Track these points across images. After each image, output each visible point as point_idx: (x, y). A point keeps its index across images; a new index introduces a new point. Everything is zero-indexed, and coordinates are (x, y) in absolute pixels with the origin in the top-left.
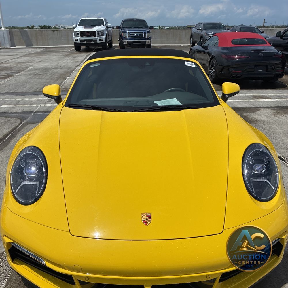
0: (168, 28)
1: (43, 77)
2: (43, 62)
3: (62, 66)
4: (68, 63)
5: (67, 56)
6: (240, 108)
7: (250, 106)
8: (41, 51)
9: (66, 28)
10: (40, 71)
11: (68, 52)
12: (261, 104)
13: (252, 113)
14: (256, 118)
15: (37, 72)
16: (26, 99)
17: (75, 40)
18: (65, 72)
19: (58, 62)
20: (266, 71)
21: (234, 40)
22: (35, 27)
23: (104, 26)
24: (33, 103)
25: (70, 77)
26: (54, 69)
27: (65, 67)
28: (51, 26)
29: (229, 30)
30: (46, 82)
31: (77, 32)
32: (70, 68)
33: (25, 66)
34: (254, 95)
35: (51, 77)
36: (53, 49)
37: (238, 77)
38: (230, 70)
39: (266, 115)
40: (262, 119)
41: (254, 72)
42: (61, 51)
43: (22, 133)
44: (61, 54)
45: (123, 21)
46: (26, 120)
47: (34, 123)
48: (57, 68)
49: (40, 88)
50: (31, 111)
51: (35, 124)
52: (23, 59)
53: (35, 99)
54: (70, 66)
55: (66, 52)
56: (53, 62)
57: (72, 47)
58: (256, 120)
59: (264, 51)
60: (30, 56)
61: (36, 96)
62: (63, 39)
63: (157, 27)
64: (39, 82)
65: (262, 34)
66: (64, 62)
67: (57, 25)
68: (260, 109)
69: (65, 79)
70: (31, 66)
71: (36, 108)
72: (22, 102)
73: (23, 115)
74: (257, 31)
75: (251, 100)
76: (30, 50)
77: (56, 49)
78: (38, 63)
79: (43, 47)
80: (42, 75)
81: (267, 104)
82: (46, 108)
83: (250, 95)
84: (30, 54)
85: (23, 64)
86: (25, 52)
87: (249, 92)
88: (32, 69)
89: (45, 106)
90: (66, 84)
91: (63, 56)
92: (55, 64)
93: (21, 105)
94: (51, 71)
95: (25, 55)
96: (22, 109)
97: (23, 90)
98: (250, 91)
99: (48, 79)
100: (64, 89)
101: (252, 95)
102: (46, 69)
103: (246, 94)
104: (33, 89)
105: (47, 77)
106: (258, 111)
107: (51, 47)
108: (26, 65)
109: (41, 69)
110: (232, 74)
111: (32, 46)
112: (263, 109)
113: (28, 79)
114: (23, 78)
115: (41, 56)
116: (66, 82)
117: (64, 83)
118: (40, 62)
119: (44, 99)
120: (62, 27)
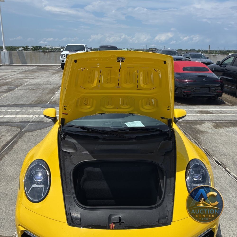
0: (135, 51)
1: (36, 92)
2: (36, 78)
3: (51, 82)
4: (56, 80)
5: (55, 73)
6: (190, 120)
7: (197, 119)
8: (34, 69)
9: (53, 48)
10: (34, 87)
11: (56, 70)
12: (205, 118)
13: (198, 125)
14: (201, 129)
15: (31, 87)
16: (24, 111)
17: (62, 61)
18: (54, 88)
19: (48, 79)
20: (209, 92)
21: (185, 67)
22: (29, 47)
23: (85, 50)
24: (29, 114)
25: (58, 92)
26: (45, 85)
27: (54, 83)
28: (41, 47)
29: (181, 55)
30: (39, 96)
31: (64, 55)
32: (58, 84)
33: (21, 82)
34: (201, 110)
35: (43, 92)
36: (44, 67)
37: (188, 96)
38: (182, 90)
39: (209, 127)
40: (206, 130)
41: (200, 92)
42: (50, 69)
43: (22, 139)
44: (50, 72)
45: (99, 47)
46: (25, 129)
47: (30, 131)
48: (48, 84)
49: (34, 101)
50: (28, 121)
51: (32, 132)
52: (20, 76)
53: (31, 111)
54: (58, 83)
55: (55, 70)
56: (44, 79)
57: (59, 66)
58: (201, 131)
59: (207, 77)
60: (25, 73)
61: (32, 108)
62: (51, 59)
63: (126, 49)
64: (34, 96)
65: (207, 60)
66: (53, 78)
67: (46, 46)
68: (205, 123)
69: (54, 93)
70: (27, 82)
71: (32, 119)
72: (21, 113)
73: (22, 124)
74: (203, 57)
75: (198, 115)
76: (26, 67)
77: (46, 67)
78: (32, 79)
79: (36, 65)
80: (35, 90)
81: (210, 118)
82: (40, 118)
83: (197, 110)
84: (25, 72)
85: (20, 80)
86: (21, 69)
87: (196, 108)
88: (27, 84)
89: (39, 117)
90: (54, 98)
91: (52, 74)
92: (46, 81)
93: (20, 116)
94: (43, 87)
95: (22, 72)
96: (21, 119)
97: (21, 103)
98: (198, 106)
99: (40, 93)
100: (53, 102)
101: (199, 110)
102: (39, 84)
103: (194, 109)
104: (29, 102)
105: (40, 92)
106: (203, 123)
107: (42, 65)
108: (23, 81)
109: (35, 84)
110: (184, 93)
111: (27, 64)
112: (207, 122)
113: (25, 93)
114: (21, 92)
115: (34, 73)
116: (55, 97)
117: (54, 97)
118: (34, 79)
119: (38, 111)
120: (50, 47)
